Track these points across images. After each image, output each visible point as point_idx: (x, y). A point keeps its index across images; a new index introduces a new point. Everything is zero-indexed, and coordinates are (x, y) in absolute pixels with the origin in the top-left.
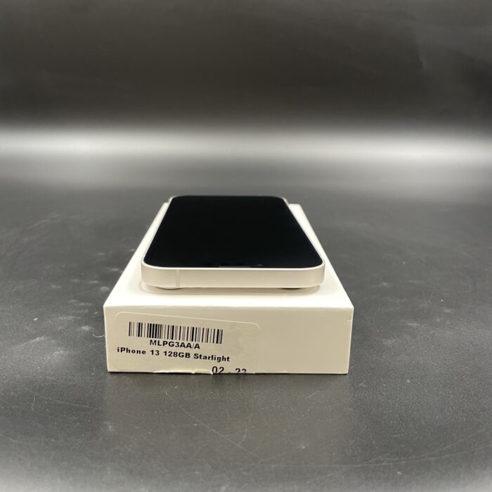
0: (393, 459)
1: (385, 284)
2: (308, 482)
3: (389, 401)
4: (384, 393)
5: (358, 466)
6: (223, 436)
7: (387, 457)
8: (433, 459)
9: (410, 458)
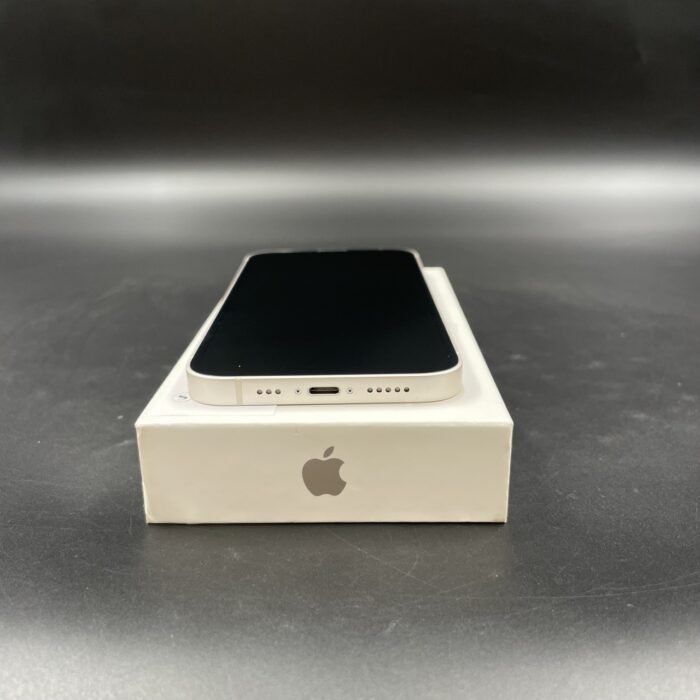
0: (621, 589)
1: (597, 364)
2: (507, 617)
3: (611, 517)
4: (603, 507)
5: (572, 597)
6: (386, 563)
7: (612, 586)
8: (676, 588)
9: (644, 587)
